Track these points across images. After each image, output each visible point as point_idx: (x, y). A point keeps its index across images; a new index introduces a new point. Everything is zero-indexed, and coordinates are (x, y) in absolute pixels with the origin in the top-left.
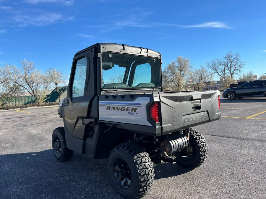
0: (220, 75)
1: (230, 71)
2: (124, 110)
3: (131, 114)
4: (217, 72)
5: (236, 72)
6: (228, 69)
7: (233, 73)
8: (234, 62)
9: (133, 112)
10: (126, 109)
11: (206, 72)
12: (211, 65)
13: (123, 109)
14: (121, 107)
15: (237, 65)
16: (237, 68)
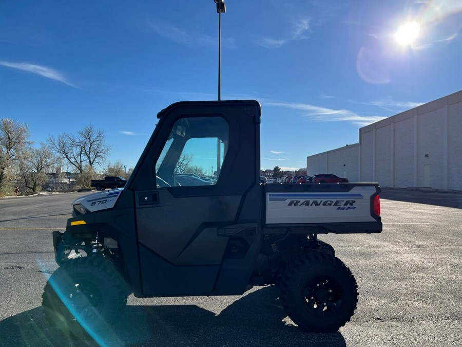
0: (72, 163)
1: (89, 157)
2: (330, 205)
3: (344, 209)
4: (67, 156)
5: (97, 159)
6: (86, 154)
7: (93, 162)
8: (95, 143)
9: (348, 205)
10: (333, 203)
11: (49, 155)
12: (57, 144)
13: (329, 202)
14: (324, 200)
15: (99, 150)
16: (99, 154)
